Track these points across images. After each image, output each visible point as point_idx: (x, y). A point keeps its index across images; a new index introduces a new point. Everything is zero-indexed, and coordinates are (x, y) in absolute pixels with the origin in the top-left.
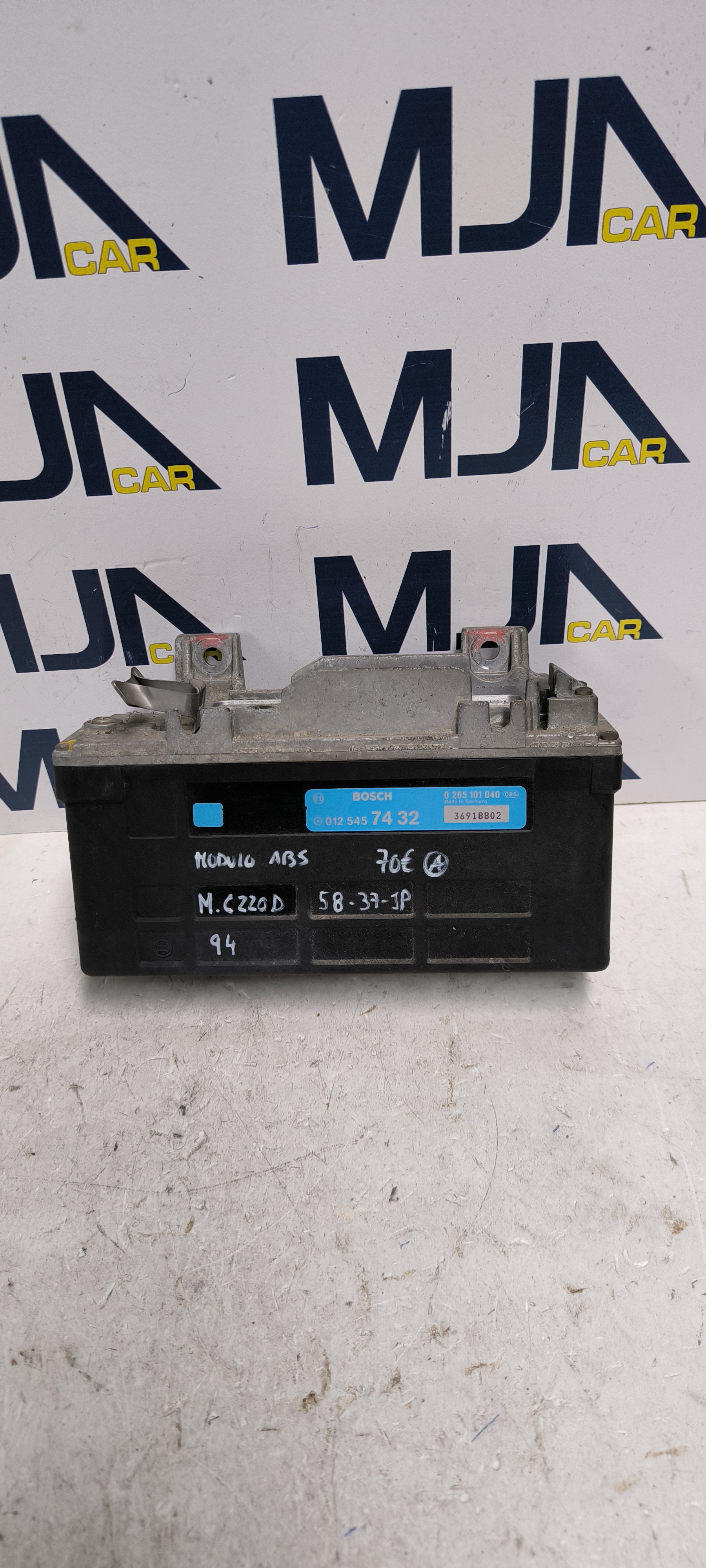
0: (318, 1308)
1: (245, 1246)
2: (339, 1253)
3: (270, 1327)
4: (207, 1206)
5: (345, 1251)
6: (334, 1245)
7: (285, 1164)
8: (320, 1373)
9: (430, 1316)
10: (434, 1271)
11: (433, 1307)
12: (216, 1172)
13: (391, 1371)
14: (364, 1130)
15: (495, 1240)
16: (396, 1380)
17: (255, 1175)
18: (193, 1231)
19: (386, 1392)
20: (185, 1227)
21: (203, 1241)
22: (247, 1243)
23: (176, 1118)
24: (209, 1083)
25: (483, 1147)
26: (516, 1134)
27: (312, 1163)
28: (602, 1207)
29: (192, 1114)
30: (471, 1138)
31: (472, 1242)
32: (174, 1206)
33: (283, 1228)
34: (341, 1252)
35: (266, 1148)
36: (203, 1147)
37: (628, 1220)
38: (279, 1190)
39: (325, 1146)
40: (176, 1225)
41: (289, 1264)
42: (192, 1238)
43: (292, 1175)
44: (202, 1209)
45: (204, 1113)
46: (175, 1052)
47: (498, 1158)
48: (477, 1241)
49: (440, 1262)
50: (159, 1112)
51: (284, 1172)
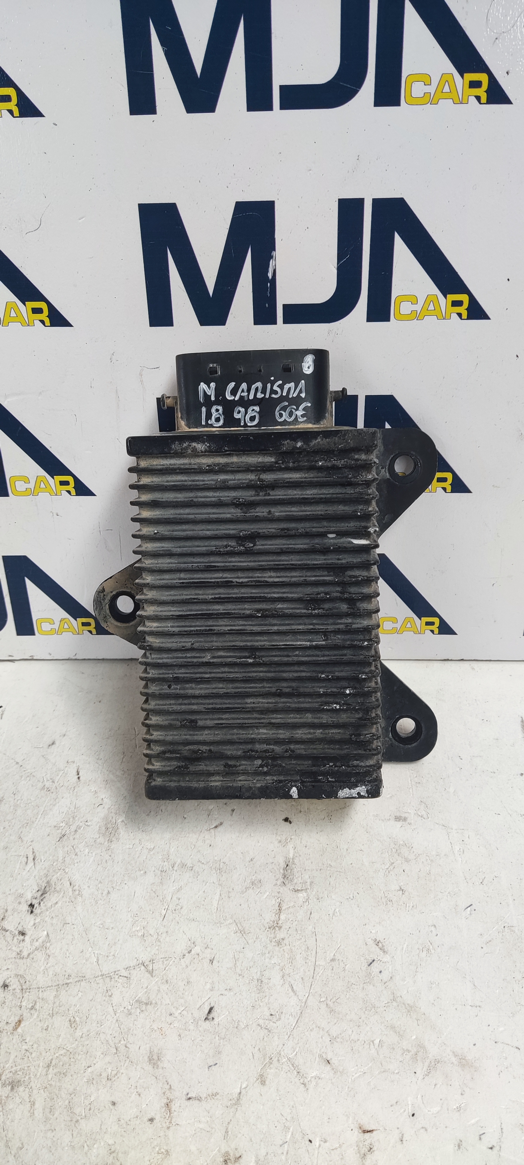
0: (122, 1121)
1: (64, 1051)
2: (149, 1068)
3: (74, 1135)
4: (37, 1007)
5: (155, 1067)
6: (146, 1058)
7: (115, 972)
9: (225, 1141)
10: (236, 1096)
11: (230, 1133)
12: (51, 973)
14: (193, 945)
15: (298, 1071)
17: (85, 980)
18: (19, 1030)
20: (13, 1024)
21: (27, 1041)
22: (67, 1047)
23: (24, 916)
24: (60, 883)
25: (300, 974)
26: (333, 963)
27: (140, 974)
28: (404, 1048)
29: (39, 913)
30: (290, 964)
31: (276, 1070)
32: (7, 1003)
33: (102, 1036)
34: (152, 1067)
35: (100, 954)
36: (43, 947)
37: (427, 1064)
38: (105, 998)
39: (154, 958)
40: (5, 1022)
41: (102, 1073)
42: (17, 1036)
43: (119, 984)
44: (31, 1009)
45: (50, 912)
46: (35, 851)
47: (313, 986)
48: (280, 1069)
49: (243, 1087)
50: (10, 908)
51: (113, 980)
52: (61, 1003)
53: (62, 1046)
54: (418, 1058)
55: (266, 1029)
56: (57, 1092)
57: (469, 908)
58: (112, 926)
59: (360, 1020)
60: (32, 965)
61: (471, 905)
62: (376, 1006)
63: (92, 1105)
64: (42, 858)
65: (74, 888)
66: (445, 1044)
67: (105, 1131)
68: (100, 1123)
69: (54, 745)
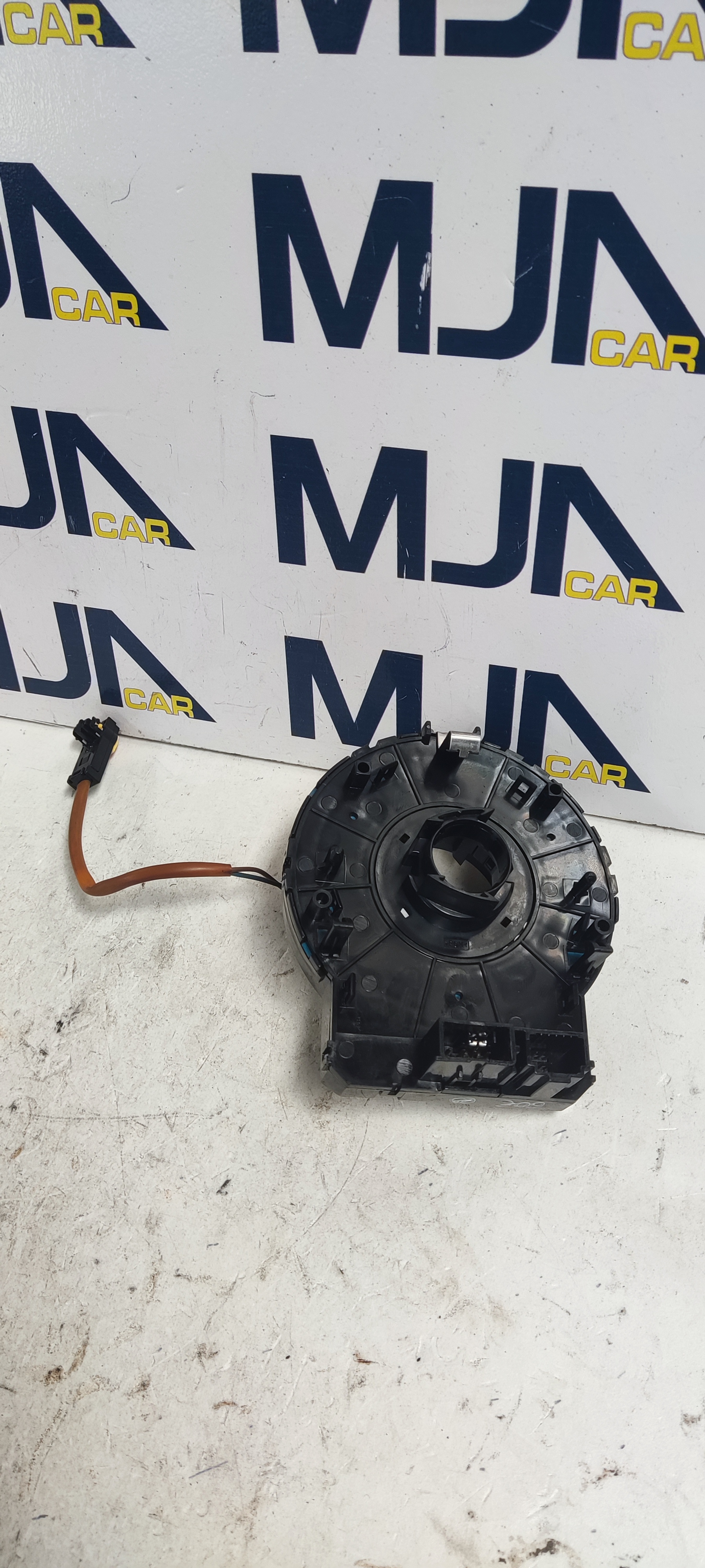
0: (101, 1283)
1: (59, 1192)
2: (144, 1231)
3: (48, 1286)
5: (151, 1231)
6: (144, 1221)
7: (133, 1117)
8: (76, 1351)
9: (205, 1331)
10: (229, 1284)
11: (212, 1324)
12: (64, 1103)
14: (224, 1106)
15: (305, 1274)
16: (144, 1385)
17: (99, 1119)
18: (18, 1159)
19: (130, 1395)
20: (12, 1152)
21: (23, 1172)
22: (63, 1189)
23: (49, 1033)
24: (96, 1005)
25: (337, 1166)
26: (378, 1162)
27: (158, 1126)
28: (433, 1277)
29: (66, 1033)
30: (329, 1152)
31: (281, 1267)
32: (11, 1127)
33: (103, 1185)
34: (147, 1231)
35: (122, 1094)
36: (63, 1073)
37: (454, 1302)
38: (115, 1143)
39: (179, 1111)
40: (5, 1147)
41: (92, 1226)
42: (14, 1166)
43: (134, 1131)
44: (36, 1139)
45: (78, 1036)
46: (77, 962)
47: (348, 1183)
48: (286, 1266)
49: (240, 1277)
50: (36, 1022)
51: (129, 1125)
52: (68, 1139)
53: (58, 1187)
54: (445, 1293)
55: (283, 1218)
56: (41, 1235)
57: (561, 1133)
58: (141, 1066)
59: (392, 1234)
60: (47, 1090)
61: (565, 1130)
62: (414, 1222)
63: (74, 1258)
64: (83, 972)
65: (110, 1014)
66: (482, 1285)
67: (80, 1289)
68: (78, 1280)
69: (124, 839)
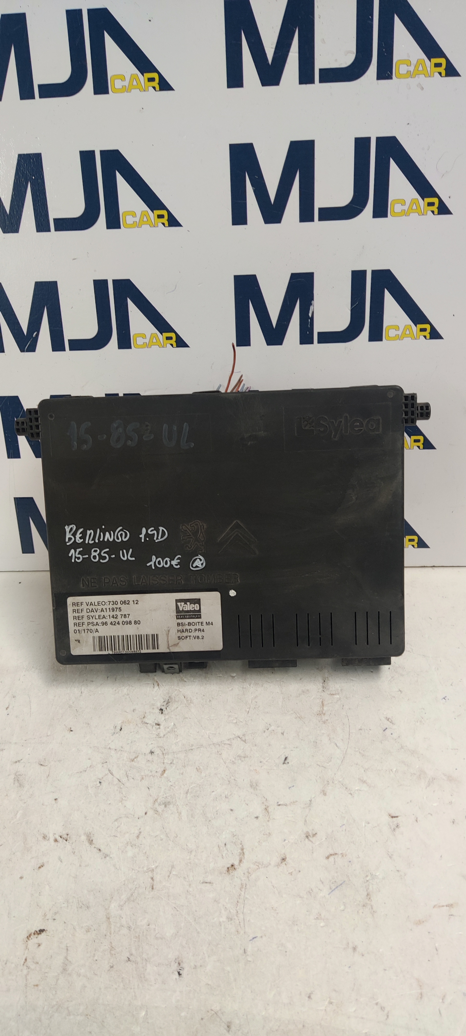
13: (281, 855)
